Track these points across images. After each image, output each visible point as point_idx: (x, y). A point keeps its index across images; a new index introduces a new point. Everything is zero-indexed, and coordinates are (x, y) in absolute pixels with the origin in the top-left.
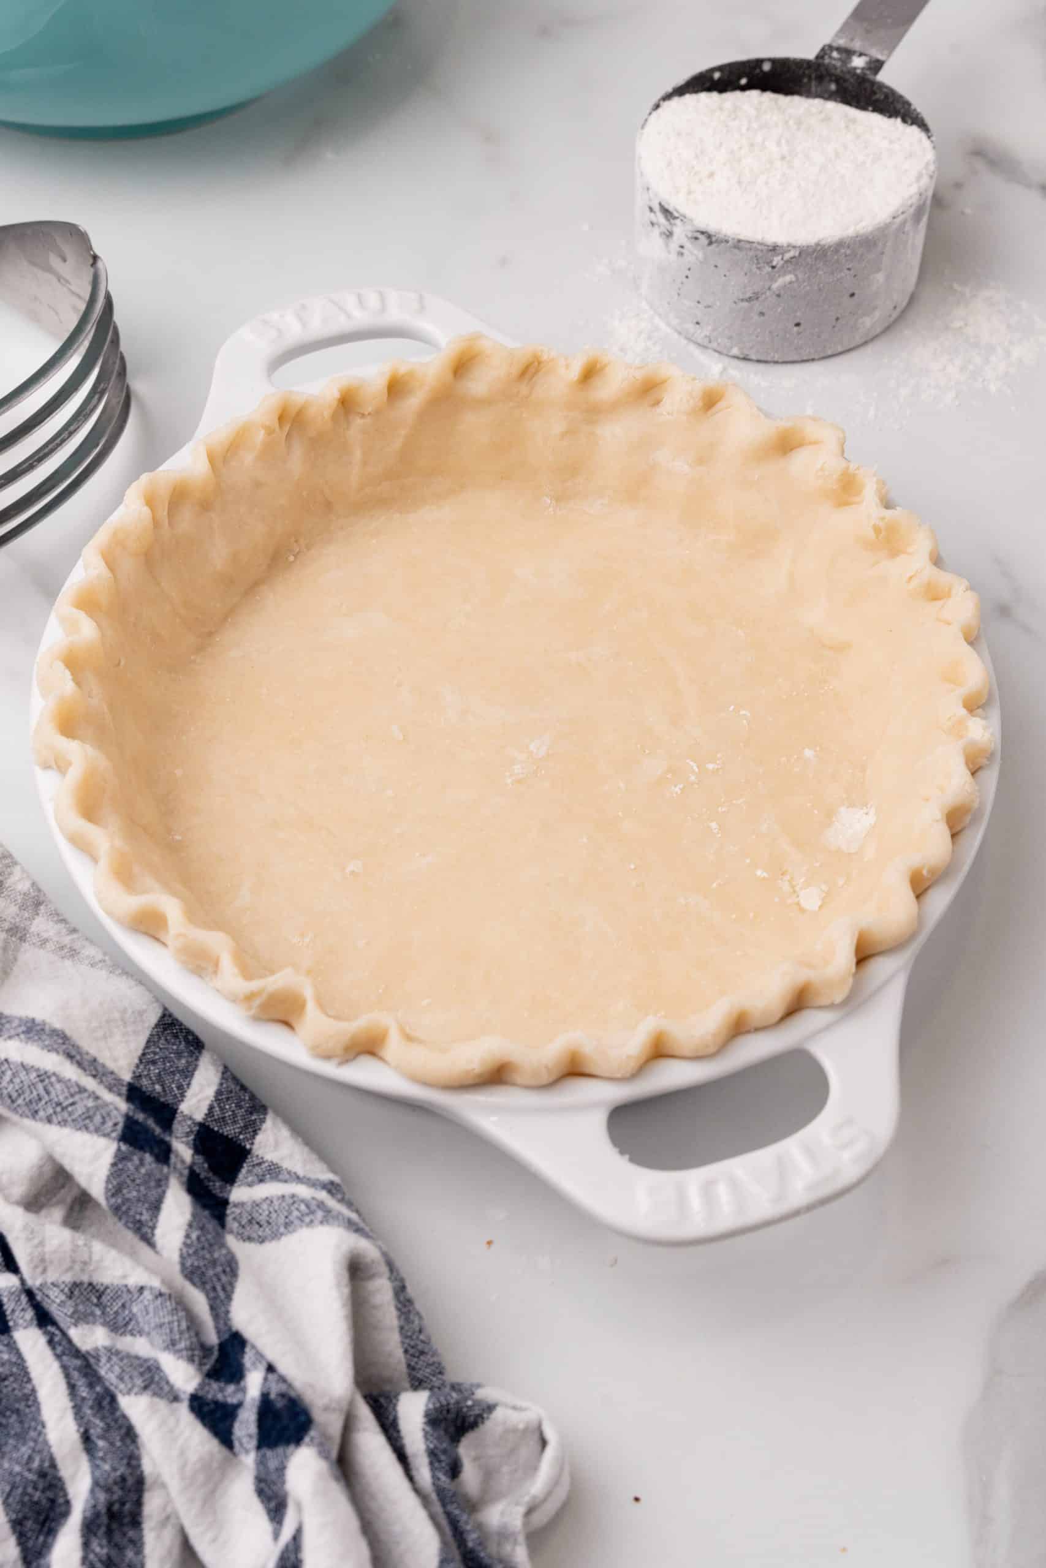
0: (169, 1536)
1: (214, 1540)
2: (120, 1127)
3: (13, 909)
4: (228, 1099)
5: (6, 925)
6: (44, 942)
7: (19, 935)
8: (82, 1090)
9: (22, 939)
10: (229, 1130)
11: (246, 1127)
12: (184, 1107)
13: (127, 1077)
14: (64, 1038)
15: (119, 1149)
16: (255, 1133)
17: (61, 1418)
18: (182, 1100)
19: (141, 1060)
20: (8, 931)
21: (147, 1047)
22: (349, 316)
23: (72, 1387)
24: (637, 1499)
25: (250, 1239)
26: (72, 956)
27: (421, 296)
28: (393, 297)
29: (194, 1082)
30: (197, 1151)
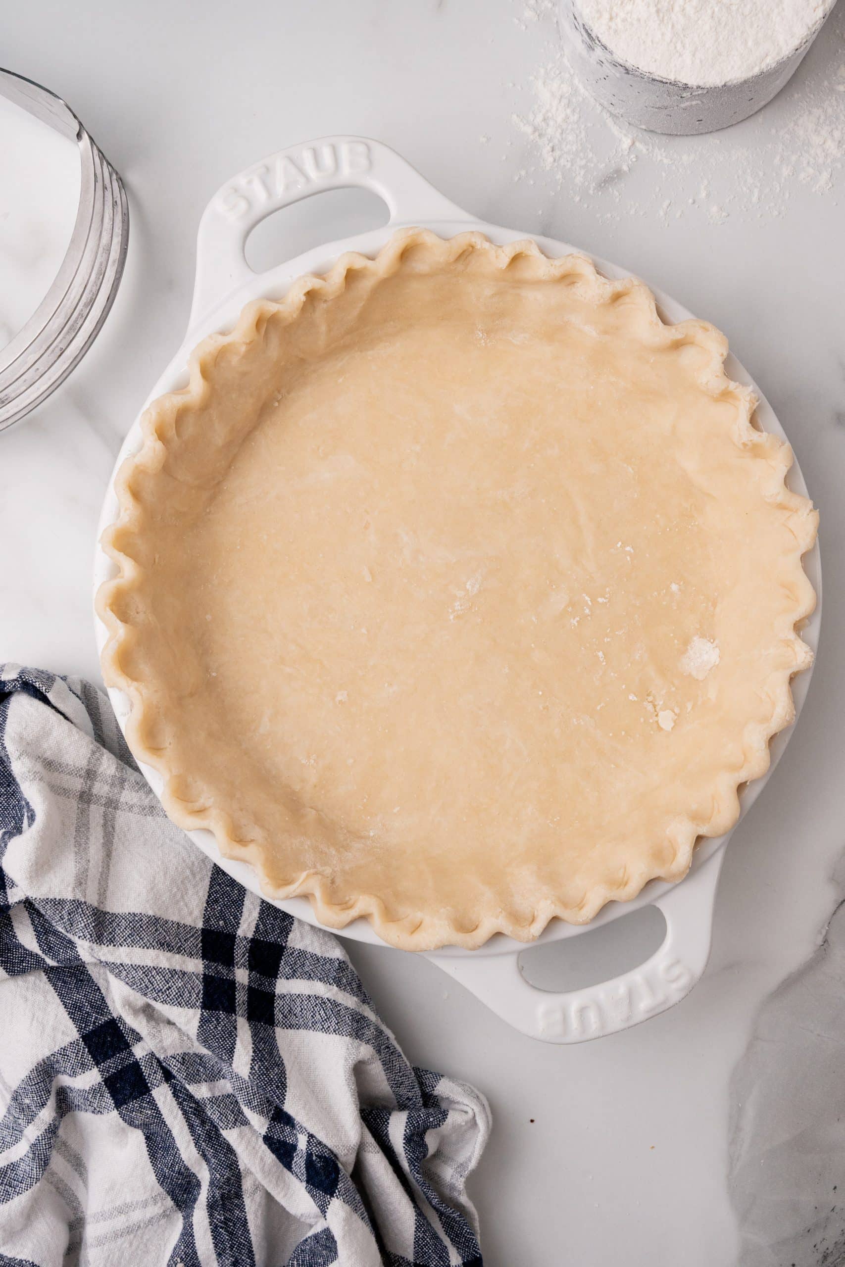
0: (258, 1197)
1: (285, 1195)
2: (201, 996)
3: (106, 788)
4: (268, 915)
5: (103, 801)
6: (131, 808)
7: (113, 805)
8: (173, 972)
9: (116, 808)
10: (271, 938)
11: (281, 933)
12: (240, 932)
13: (200, 925)
14: (155, 921)
15: (202, 1014)
16: (288, 933)
17: (188, 1146)
18: (238, 927)
19: (207, 903)
20: (105, 804)
21: (211, 887)
22: (308, 179)
23: (191, 1127)
24: (532, 1121)
25: (291, 1027)
26: (152, 812)
27: (369, 148)
28: (344, 151)
29: (245, 910)
30: (251, 968)
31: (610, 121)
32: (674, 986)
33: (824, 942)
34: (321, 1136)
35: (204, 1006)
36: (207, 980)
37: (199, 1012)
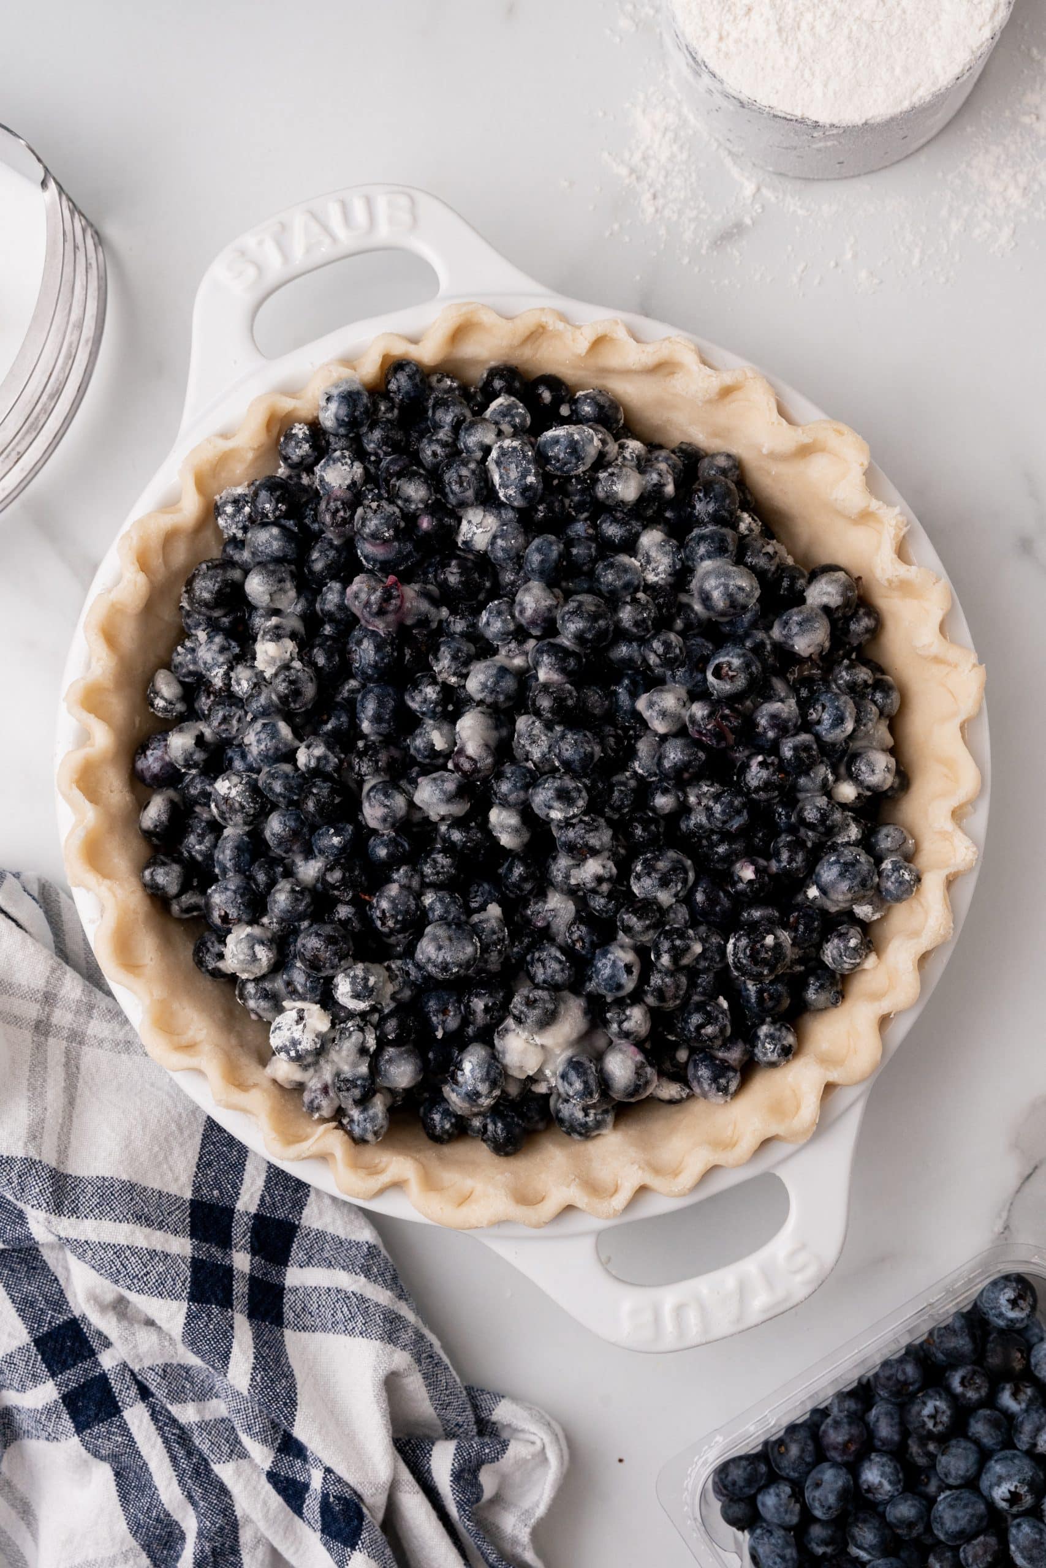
0: (261, 1553)
1: (297, 1551)
2: (188, 1284)
3: (69, 1017)
4: (276, 1184)
5: (65, 1033)
6: (101, 1042)
7: (78, 1039)
8: (153, 1253)
9: (82, 1043)
10: (280, 1214)
11: (293, 1207)
12: (240, 1206)
13: (188, 1195)
14: (131, 1188)
15: (189, 1308)
16: (302, 1208)
17: (169, 1484)
18: (238, 1199)
19: (198, 1166)
20: (68, 1037)
21: (203, 1147)
22: (334, 239)
23: (174, 1459)
24: (621, 1461)
25: (305, 1328)
26: (128, 1049)
27: (413, 201)
28: (381, 204)
29: (246, 1176)
30: (254, 1252)
31: (728, 161)
32: (799, 1278)
33: (1005, 1228)
34: (341, 1470)
35: (193, 1298)
36: (197, 1265)
37: (185, 1305)
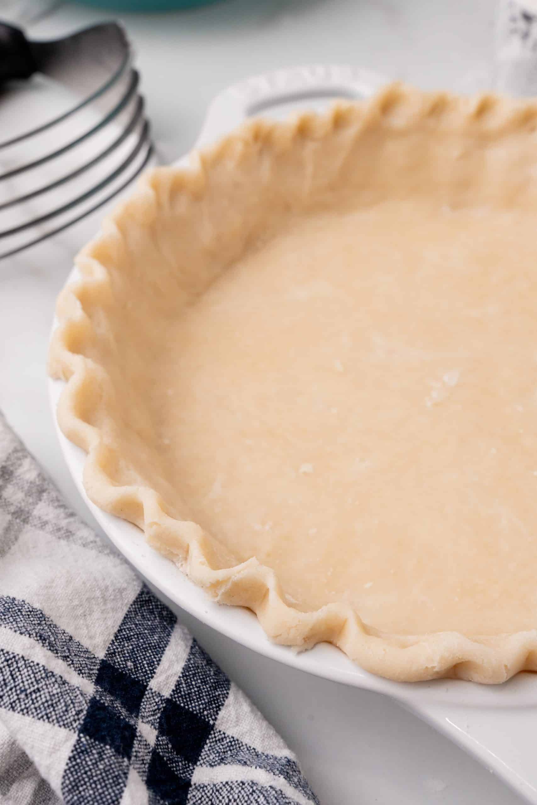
2: (82, 716)
3: (20, 495)
4: (194, 675)
5: (12, 509)
6: (44, 524)
7: (23, 517)
8: (49, 674)
9: (25, 521)
10: (195, 706)
11: (210, 703)
12: (153, 684)
13: (101, 654)
15: (79, 741)
16: (218, 708)
18: (152, 677)
19: (116, 637)
20: (13, 513)
21: (124, 623)
26: (68, 537)
29: (164, 658)
30: (163, 730)
35: (85, 730)
36: (94, 704)
37: (74, 737)
